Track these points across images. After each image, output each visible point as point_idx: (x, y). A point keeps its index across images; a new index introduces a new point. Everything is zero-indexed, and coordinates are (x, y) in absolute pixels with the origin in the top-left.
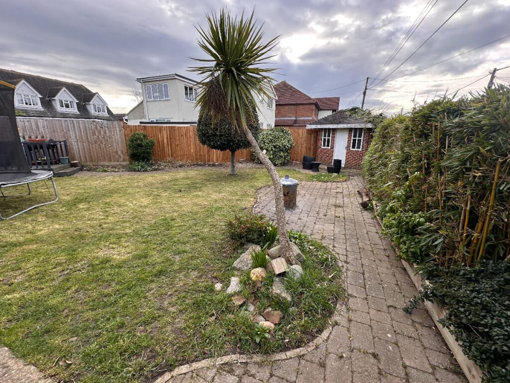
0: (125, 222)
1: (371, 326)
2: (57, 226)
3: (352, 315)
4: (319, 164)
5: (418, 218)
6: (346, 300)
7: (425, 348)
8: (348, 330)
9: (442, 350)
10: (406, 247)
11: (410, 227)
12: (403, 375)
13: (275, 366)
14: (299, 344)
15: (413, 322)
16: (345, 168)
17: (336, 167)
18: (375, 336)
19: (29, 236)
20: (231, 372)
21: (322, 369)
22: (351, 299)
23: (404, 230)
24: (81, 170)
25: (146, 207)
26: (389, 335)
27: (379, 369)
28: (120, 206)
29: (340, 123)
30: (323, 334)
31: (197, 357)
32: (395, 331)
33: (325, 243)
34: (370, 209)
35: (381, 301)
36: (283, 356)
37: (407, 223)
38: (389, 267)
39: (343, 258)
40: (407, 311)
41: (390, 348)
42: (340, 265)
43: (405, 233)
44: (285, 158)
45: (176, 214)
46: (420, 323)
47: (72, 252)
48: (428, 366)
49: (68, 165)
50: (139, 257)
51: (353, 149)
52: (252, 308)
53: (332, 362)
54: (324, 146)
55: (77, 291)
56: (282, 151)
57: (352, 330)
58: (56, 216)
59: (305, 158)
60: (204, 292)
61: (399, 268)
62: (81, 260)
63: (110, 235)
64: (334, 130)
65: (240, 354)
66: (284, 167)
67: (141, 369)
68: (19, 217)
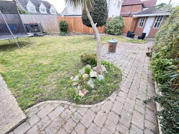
0: (52, 52)
1: (124, 104)
2: (33, 52)
3: (118, 98)
4: (135, 35)
5: (169, 62)
6: (118, 92)
7: (145, 119)
8: (113, 103)
9: (154, 122)
10: (157, 75)
11: (163, 66)
12: (128, 126)
13: (79, 109)
14: (90, 103)
15: (146, 107)
16: (148, 37)
17: (143, 37)
18: (124, 108)
19: (25, 54)
20: (63, 106)
21: (95, 114)
22: (121, 92)
23: (159, 67)
24: (46, 34)
25: (60, 48)
26: (130, 110)
27: (119, 121)
28: (52, 47)
29: (151, 13)
30: (102, 102)
31: (55, 99)
32: (134, 109)
33: (120, 68)
34: (150, 56)
35: (134, 95)
36: (83, 106)
37: (163, 64)
38: (147, 82)
39: (125, 75)
40: (145, 102)
41: (128, 115)
42: (123, 78)
43: (159, 69)
44: (119, 32)
45: (68, 51)
46: (149, 109)
47: (33, 60)
48: (143, 127)
49: (42, 33)
50: (51, 64)
51: (154, 28)
52: (79, 87)
53: (100, 113)
54: (140, 26)
55: (30, 72)
56: (119, 28)
57: (115, 104)
58: (34, 49)
59: (129, 32)
60: (66, 79)
61: (151, 84)
62: (35, 63)
63: (46, 56)
64: (147, 17)
65: (69, 101)
66: (118, 36)
67: (37, 99)
68: (24, 48)
